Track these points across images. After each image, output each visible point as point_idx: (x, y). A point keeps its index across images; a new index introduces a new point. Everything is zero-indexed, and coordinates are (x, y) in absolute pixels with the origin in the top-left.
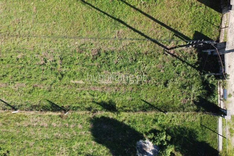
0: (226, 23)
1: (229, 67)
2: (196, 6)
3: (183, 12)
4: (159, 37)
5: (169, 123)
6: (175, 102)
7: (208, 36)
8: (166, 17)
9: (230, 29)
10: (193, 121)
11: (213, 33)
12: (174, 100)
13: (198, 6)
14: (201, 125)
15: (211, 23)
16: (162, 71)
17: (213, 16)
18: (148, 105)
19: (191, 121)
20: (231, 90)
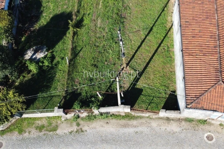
0: (151, 117)
1: (107, 122)
2: (165, 90)
3: (160, 79)
4: (136, 60)
5: (59, 69)
6: (77, 73)
7: (138, 101)
8: (154, 66)
9: (145, 122)
10: (57, 89)
11: (140, 105)
12: (79, 72)
13: (165, 92)
14: (53, 96)
15: (150, 103)
16: (106, 63)
17: (157, 105)
18: (77, 53)
19: (58, 88)
20: (83, 126)
